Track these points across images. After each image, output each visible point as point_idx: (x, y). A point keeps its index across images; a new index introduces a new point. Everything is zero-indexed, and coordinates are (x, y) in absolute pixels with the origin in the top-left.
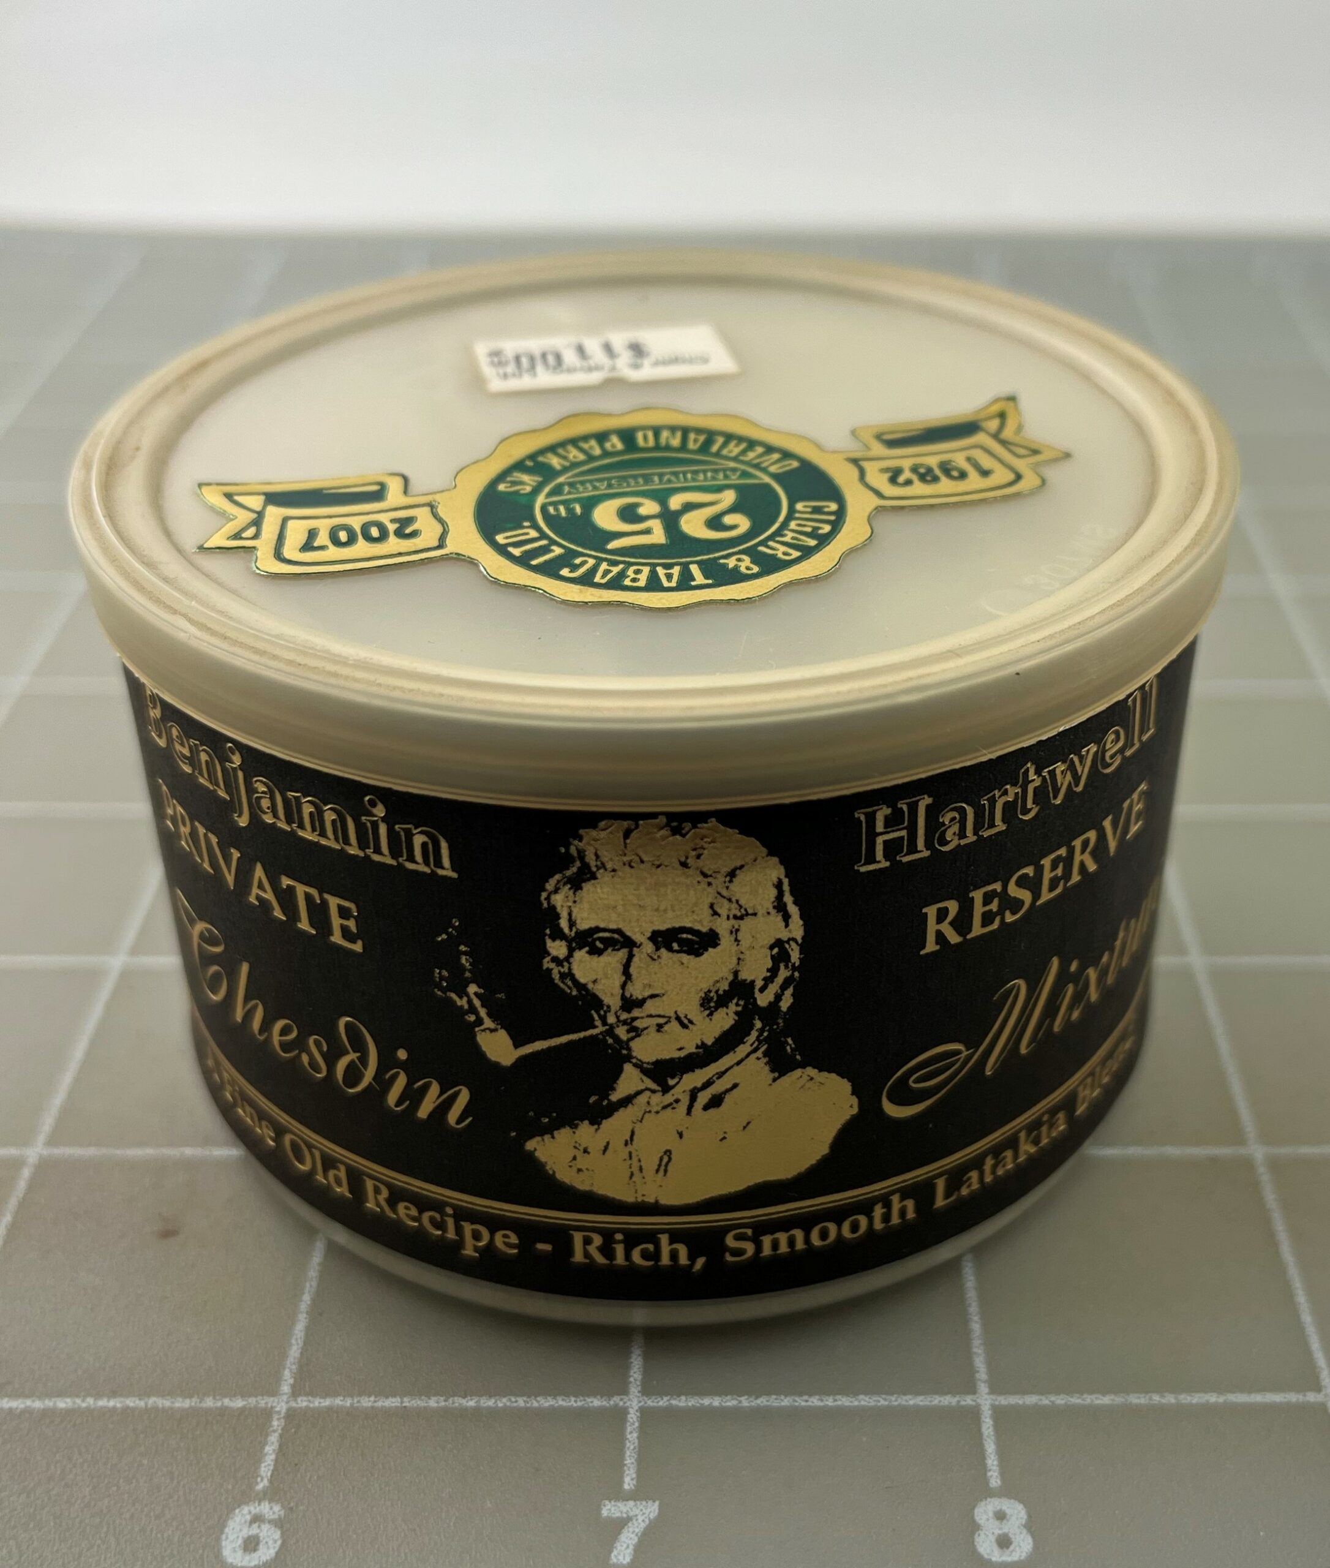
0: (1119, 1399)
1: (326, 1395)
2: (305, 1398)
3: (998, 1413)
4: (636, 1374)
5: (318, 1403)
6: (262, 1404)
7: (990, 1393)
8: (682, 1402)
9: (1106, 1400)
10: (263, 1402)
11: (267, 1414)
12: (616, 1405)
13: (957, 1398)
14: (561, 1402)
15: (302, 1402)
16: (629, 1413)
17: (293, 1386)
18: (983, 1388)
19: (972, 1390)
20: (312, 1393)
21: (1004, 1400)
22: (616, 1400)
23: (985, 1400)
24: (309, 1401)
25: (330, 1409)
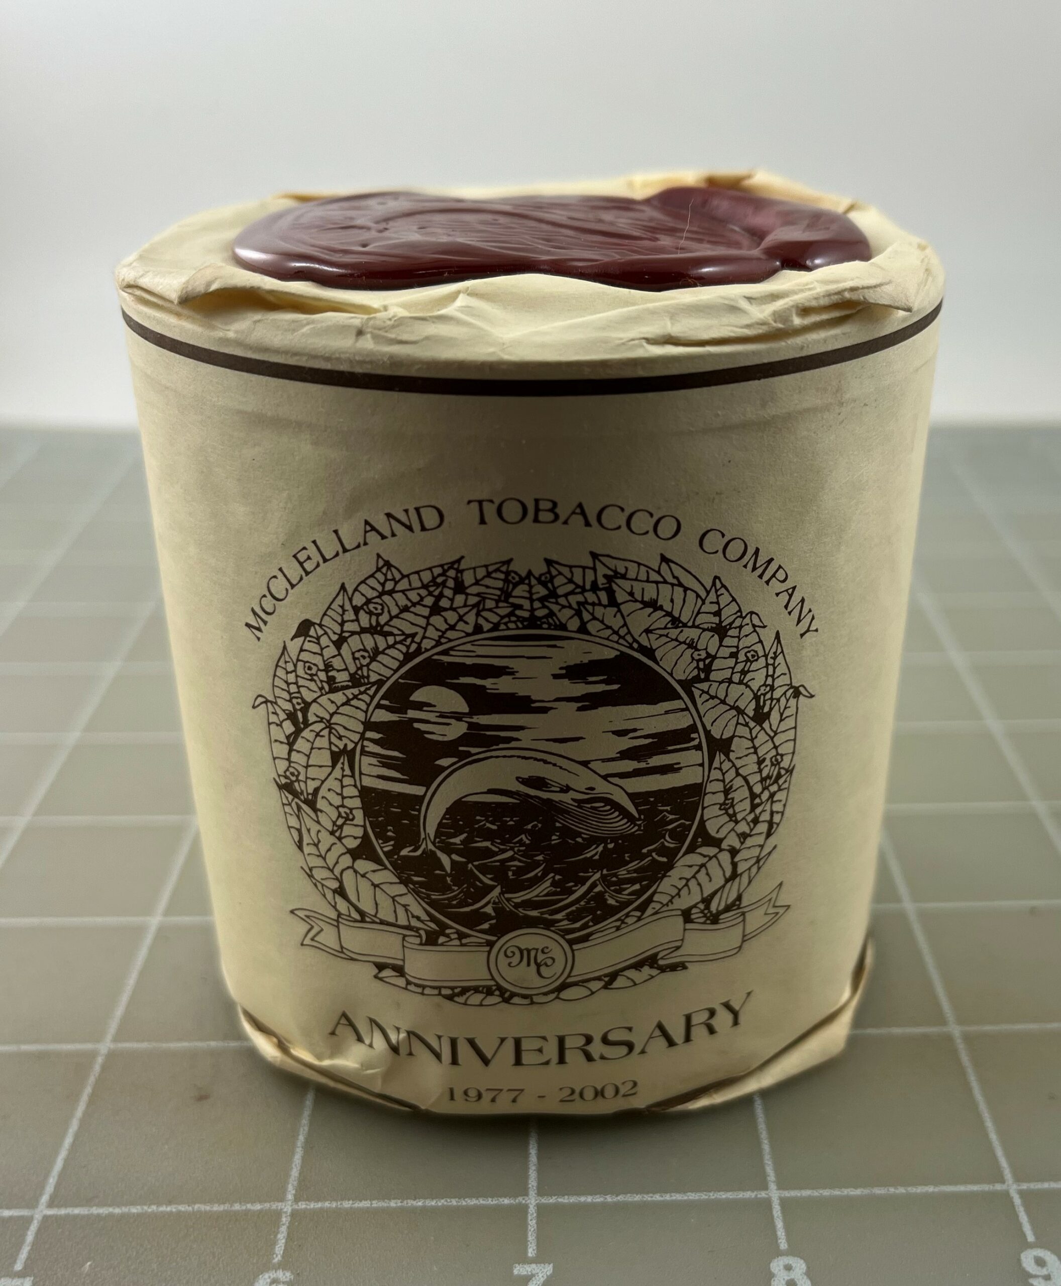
0: (866, 1191)
1: (318, 1200)
2: (304, 1203)
3: (783, 1202)
4: (533, 1182)
5: (312, 1205)
6: (274, 1207)
7: (777, 1190)
8: (565, 1200)
9: (858, 1192)
10: (275, 1206)
11: (278, 1214)
12: (520, 1203)
13: (755, 1193)
14: (482, 1201)
15: (302, 1205)
16: (529, 1207)
17: (295, 1195)
18: (773, 1186)
19: (766, 1188)
20: (309, 1200)
21: (787, 1194)
22: (520, 1199)
23: (774, 1194)
24: (307, 1204)
25: (321, 1209)
